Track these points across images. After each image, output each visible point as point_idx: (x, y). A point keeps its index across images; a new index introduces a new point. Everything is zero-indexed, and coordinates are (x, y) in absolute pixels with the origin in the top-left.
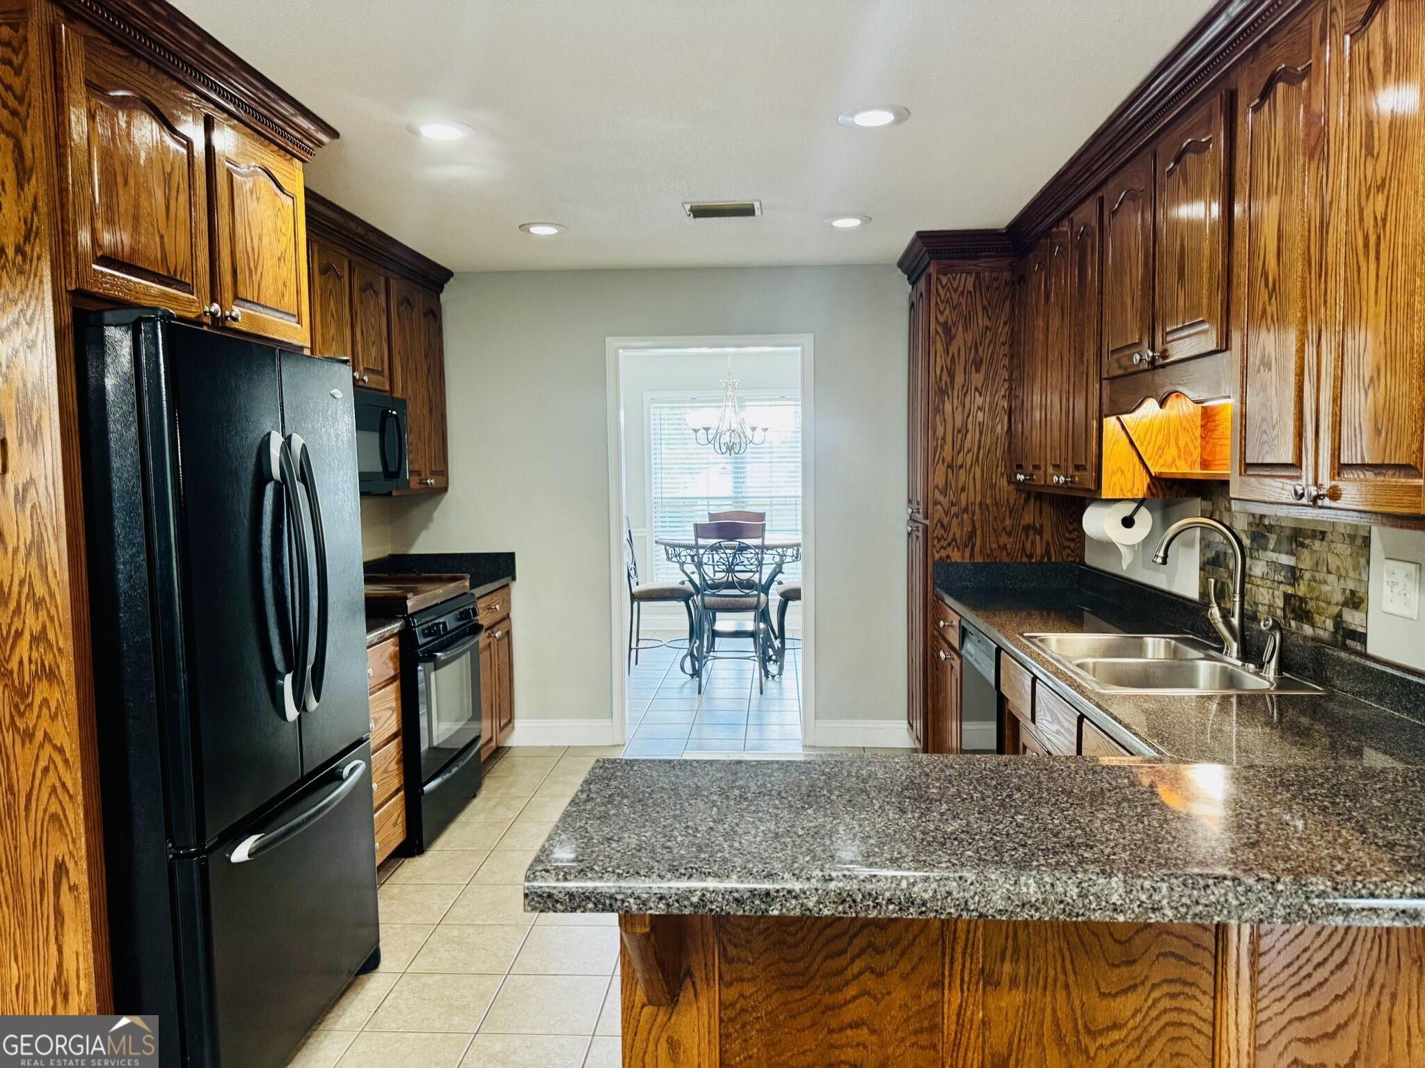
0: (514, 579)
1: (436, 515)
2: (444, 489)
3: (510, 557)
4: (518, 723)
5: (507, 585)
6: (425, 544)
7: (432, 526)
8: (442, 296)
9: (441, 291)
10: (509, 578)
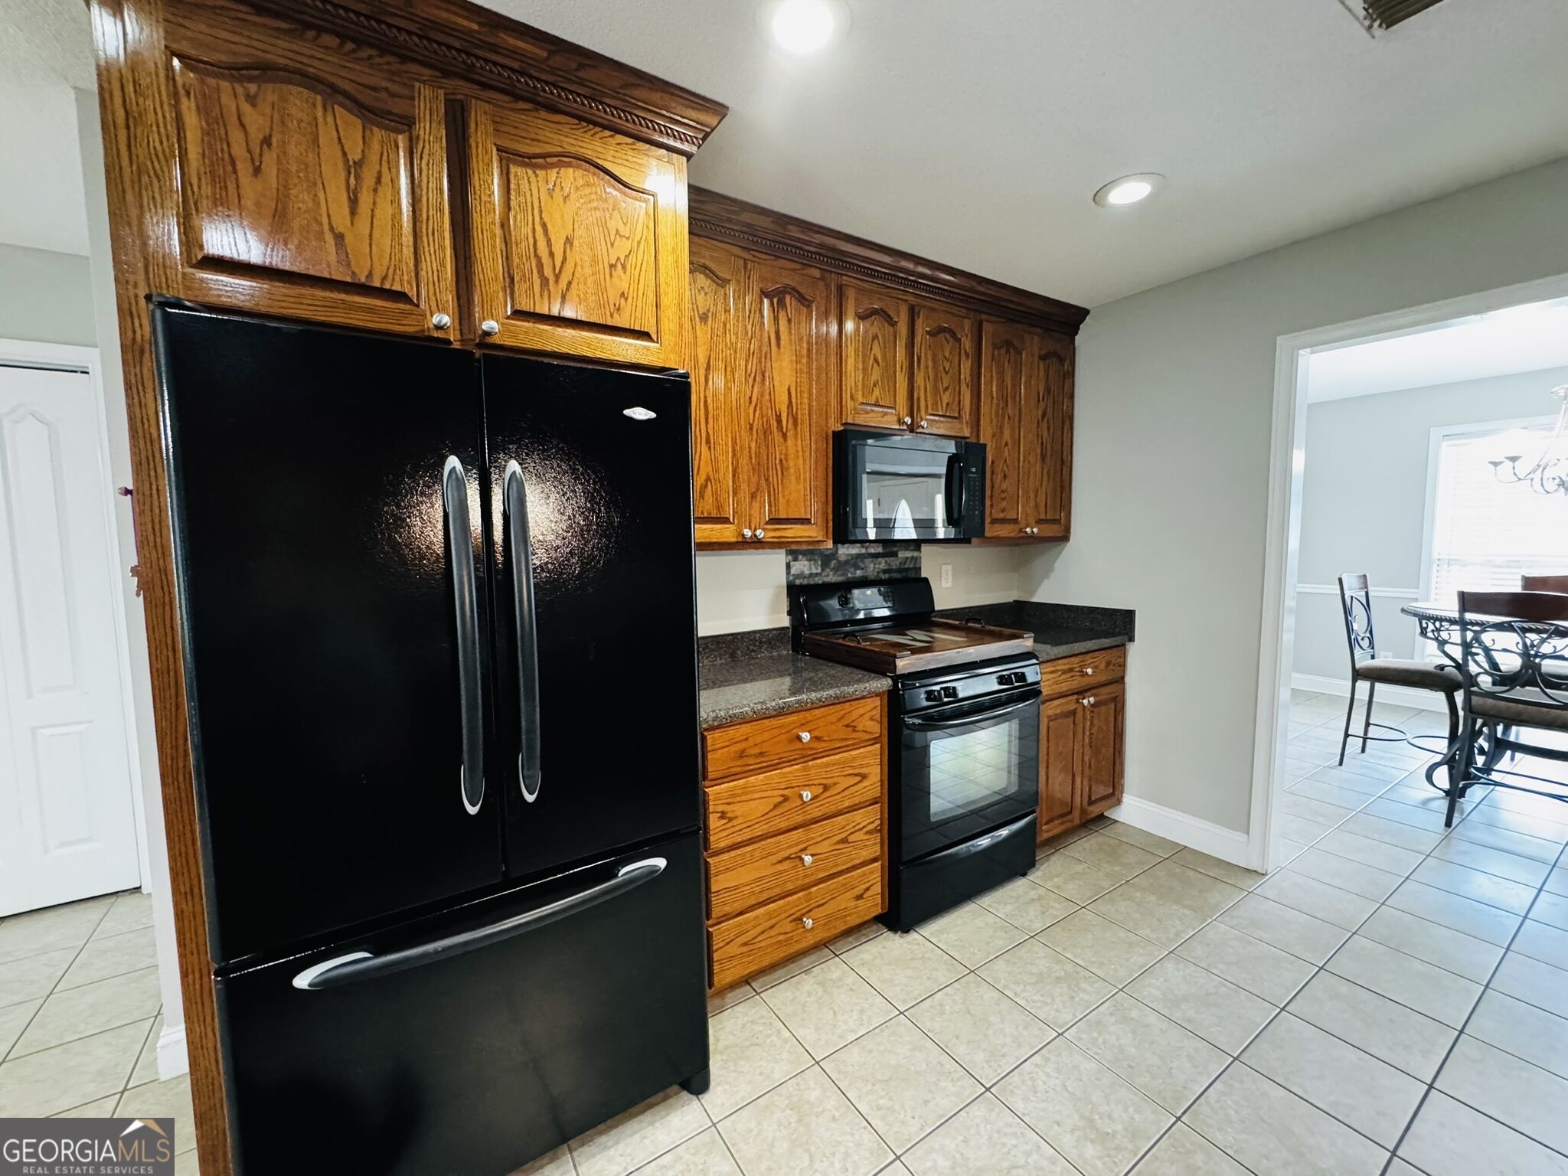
0: (1131, 639)
1: (1057, 564)
2: (1065, 537)
3: (1128, 616)
4: (1127, 799)
5: (1123, 645)
6: (1046, 594)
7: (1053, 575)
8: (1076, 337)
9: (1077, 333)
10: (1126, 638)
